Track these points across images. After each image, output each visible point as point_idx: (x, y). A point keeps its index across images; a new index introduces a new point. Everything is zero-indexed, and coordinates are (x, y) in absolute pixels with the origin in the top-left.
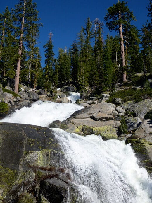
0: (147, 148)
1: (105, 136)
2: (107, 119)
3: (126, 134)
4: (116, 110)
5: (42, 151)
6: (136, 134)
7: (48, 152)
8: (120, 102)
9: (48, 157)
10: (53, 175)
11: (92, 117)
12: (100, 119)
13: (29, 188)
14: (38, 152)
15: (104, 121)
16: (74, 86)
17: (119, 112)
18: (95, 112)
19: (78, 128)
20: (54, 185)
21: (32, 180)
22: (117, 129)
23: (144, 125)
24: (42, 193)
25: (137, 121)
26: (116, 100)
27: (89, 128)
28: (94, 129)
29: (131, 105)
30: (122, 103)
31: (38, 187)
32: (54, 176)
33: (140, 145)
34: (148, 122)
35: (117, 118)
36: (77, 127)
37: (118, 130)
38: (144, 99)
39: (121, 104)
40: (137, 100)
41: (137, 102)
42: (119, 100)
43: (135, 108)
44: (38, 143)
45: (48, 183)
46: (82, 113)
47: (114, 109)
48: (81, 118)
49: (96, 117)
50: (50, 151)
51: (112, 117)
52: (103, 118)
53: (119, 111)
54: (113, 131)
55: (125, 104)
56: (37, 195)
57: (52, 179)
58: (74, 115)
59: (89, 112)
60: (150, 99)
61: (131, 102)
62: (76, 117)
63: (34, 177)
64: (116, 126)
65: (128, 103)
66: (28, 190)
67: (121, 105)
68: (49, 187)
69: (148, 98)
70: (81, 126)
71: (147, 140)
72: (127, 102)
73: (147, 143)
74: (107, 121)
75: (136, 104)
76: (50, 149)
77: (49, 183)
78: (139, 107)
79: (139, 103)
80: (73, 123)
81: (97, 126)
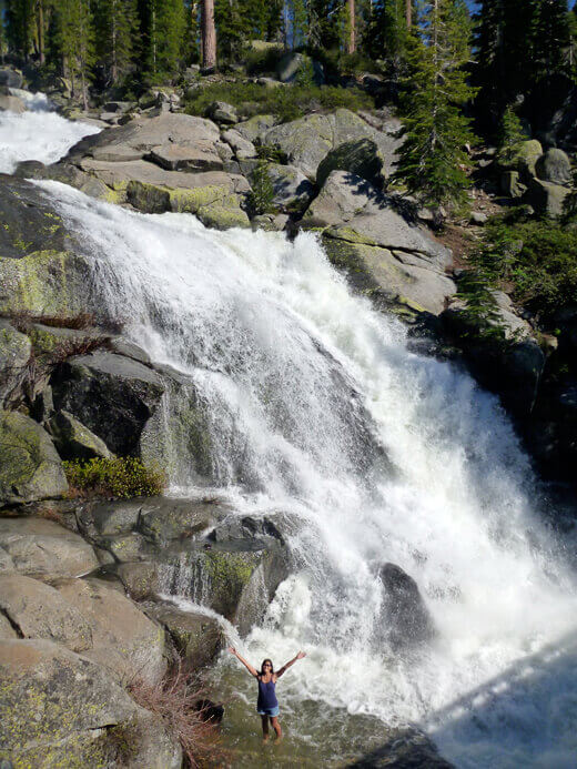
0: (362, 255)
1: (212, 215)
2: (204, 166)
3: (272, 216)
4: (224, 140)
5: (34, 257)
6: (316, 215)
7: (57, 262)
8: (234, 118)
9: (60, 281)
10: (94, 342)
11: (152, 158)
12: (182, 165)
13: (10, 394)
14: (19, 262)
15: (195, 171)
16: (21, 72)
17: (234, 149)
18: (157, 142)
19: (113, 189)
20: (113, 375)
21: (19, 363)
22: (244, 198)
23: (337, 189)
24: (68, 405)
25: (294, 178)
26: (218, 108)
27: (156, 190)
28: (173, 195)
29: (268, 127)
30: (240, 121)
31: (42, 387)
32: (99, 346)
33: (342, 246)
34: (345, 177)
35: (231, 164)
36: (108, 185)
37: (245, 202)
38: (308, 112)
39: (234, 123)
40: (286, 114)
41: (286, 120)
42: (227, 109)
43: (284, 138)
44: (7, 227)
45: (87, 371)
46: (109, 143)
47: (217, 137)
48: (111, 158)
49: (168, 158)
50: (62, 256)
51: (219, 160)
52: (190, 161)
53: (233, 143)
54: (231, 202)
55: (250, 123)
56: (45, 416)
57: (96, 353)
58: (81, 147)
59: (135, 141)
60: (326, 114)
61: (268, 119)
62: (94, 154)
63: (29, 353)
64: (238, 190)
65: (259, 123)
66: (6, 400)
67: (236, 126)
68: (95, 383)
69: (317, 112)
70: (122, 185)
71: (359, 231)
72: (255, 119)
73: (360, 240)
74: (204, 171)
75: (286, 125)
76: (62, 249)
77: (91, 370)
78: (296, 137)
79: (294, 124)
80: (92, 173)
81: (180, 186)
